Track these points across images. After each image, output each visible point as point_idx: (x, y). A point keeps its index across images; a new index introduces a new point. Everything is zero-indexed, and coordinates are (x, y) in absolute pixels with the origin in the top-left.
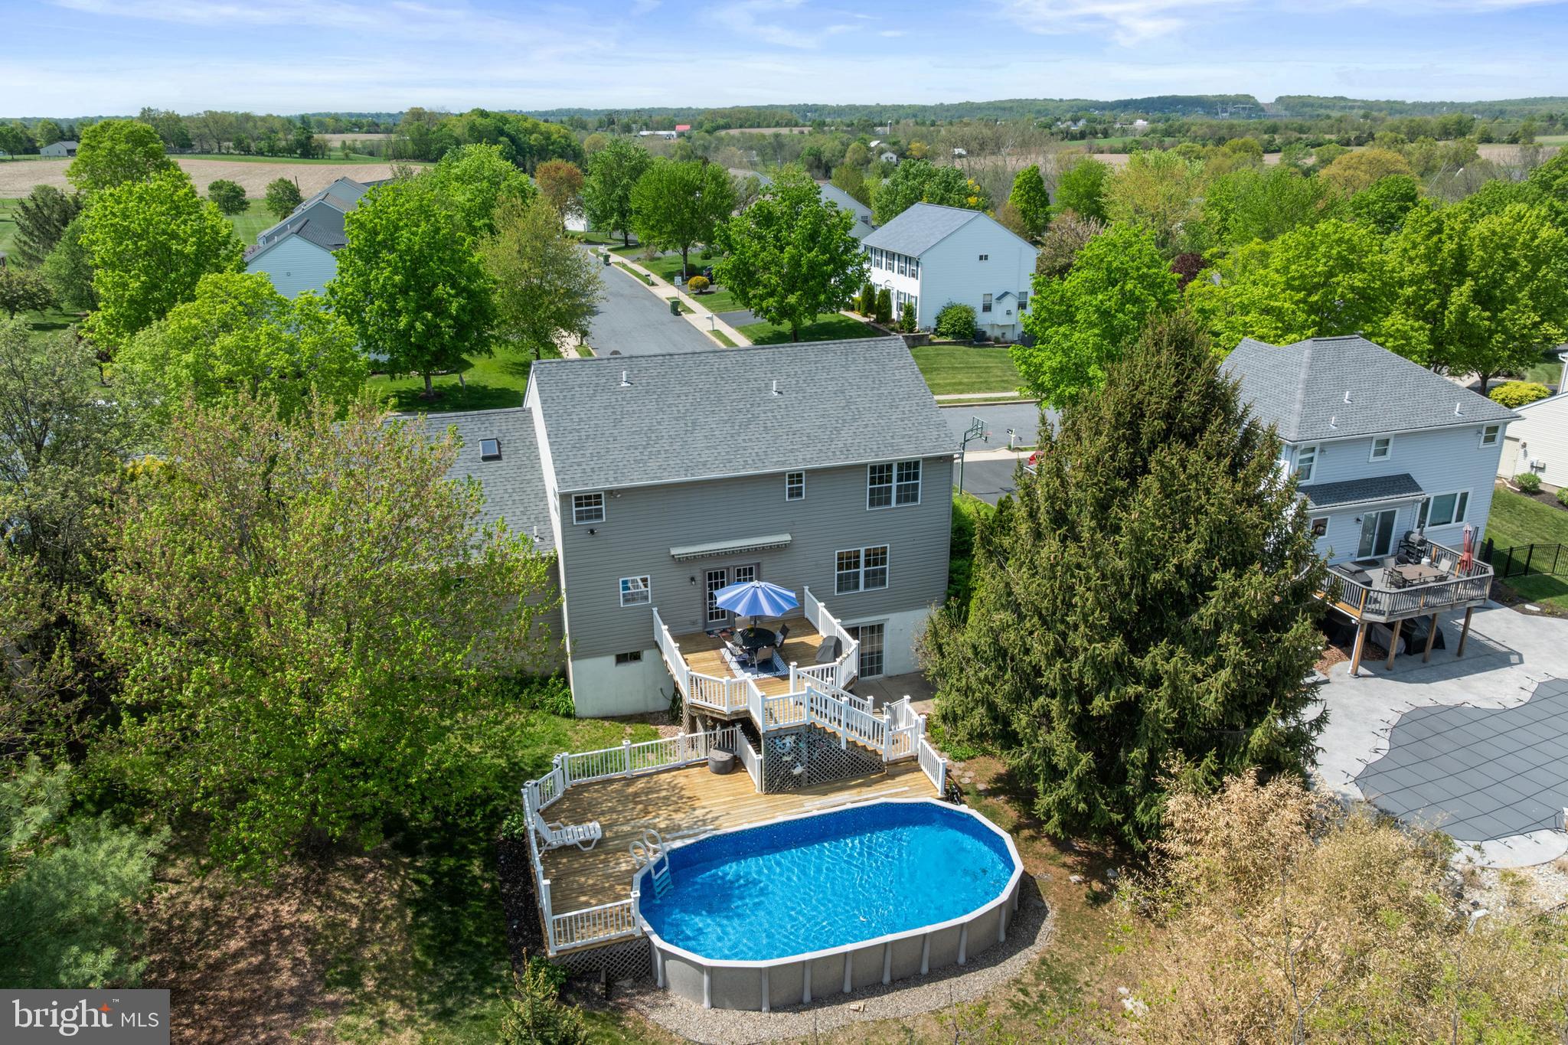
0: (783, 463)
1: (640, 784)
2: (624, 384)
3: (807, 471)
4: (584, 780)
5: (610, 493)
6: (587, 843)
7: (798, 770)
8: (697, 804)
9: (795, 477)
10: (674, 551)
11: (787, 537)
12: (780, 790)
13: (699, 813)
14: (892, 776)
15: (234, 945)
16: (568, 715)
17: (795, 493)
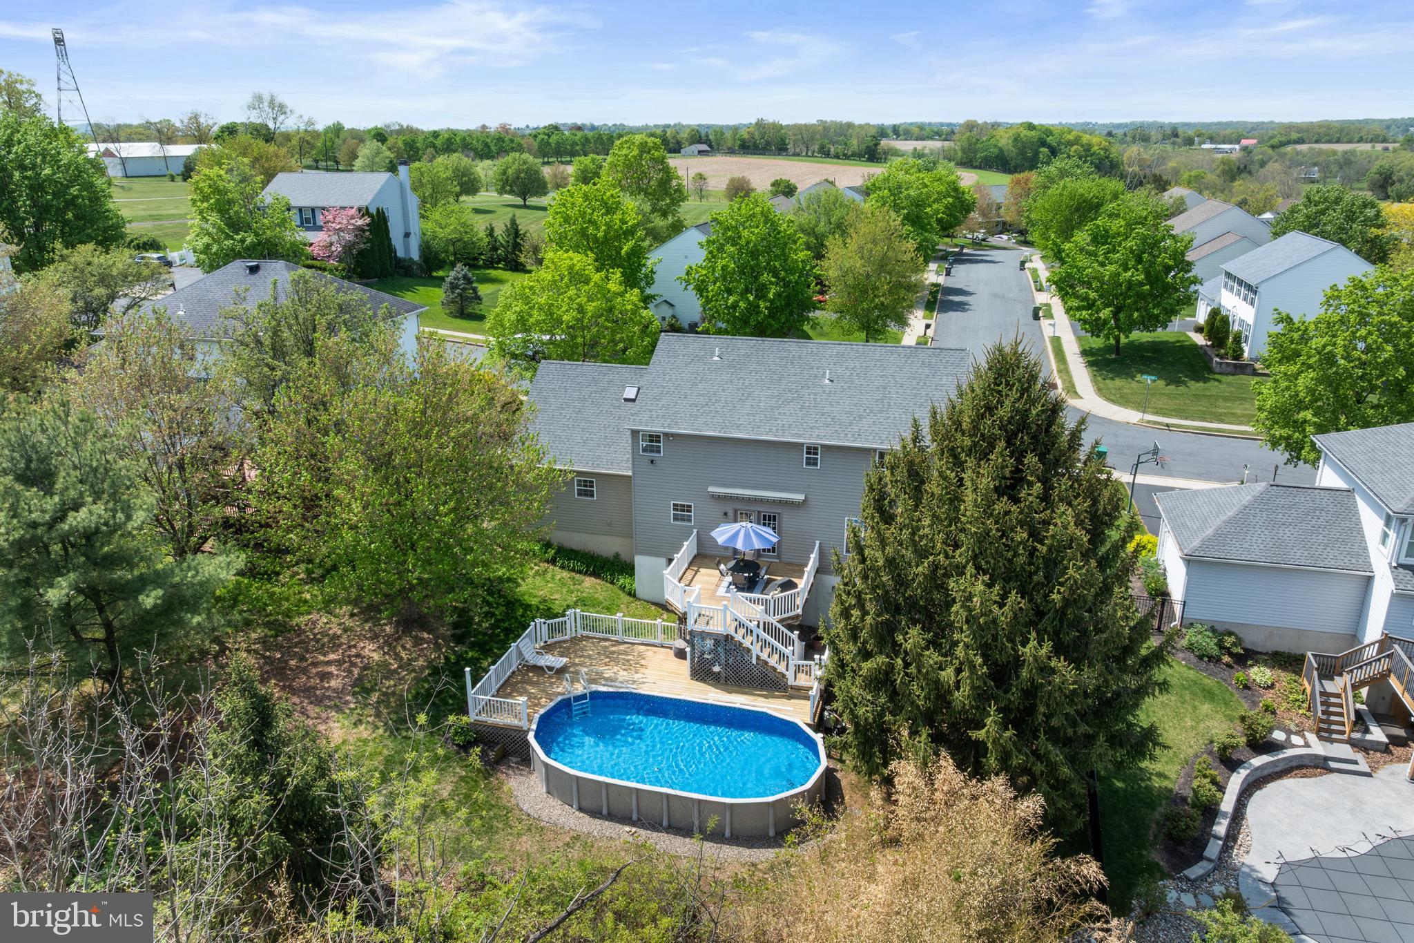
0: (800, 436)
1: (622, 647)
2: (716, 358)
3: (823, 446)
4: (591, 634)
5: (666, 435)
6: (551, 669)
7: (716, 669)
8: (643, 670)
9: (812, 450)
10: (711, 489)
11: (801, 497)
12: (703, 680)
13: (637, 676)
14: (790, 697)
15: (332, 657)
16: (629, 594)
17: (811, 462)
